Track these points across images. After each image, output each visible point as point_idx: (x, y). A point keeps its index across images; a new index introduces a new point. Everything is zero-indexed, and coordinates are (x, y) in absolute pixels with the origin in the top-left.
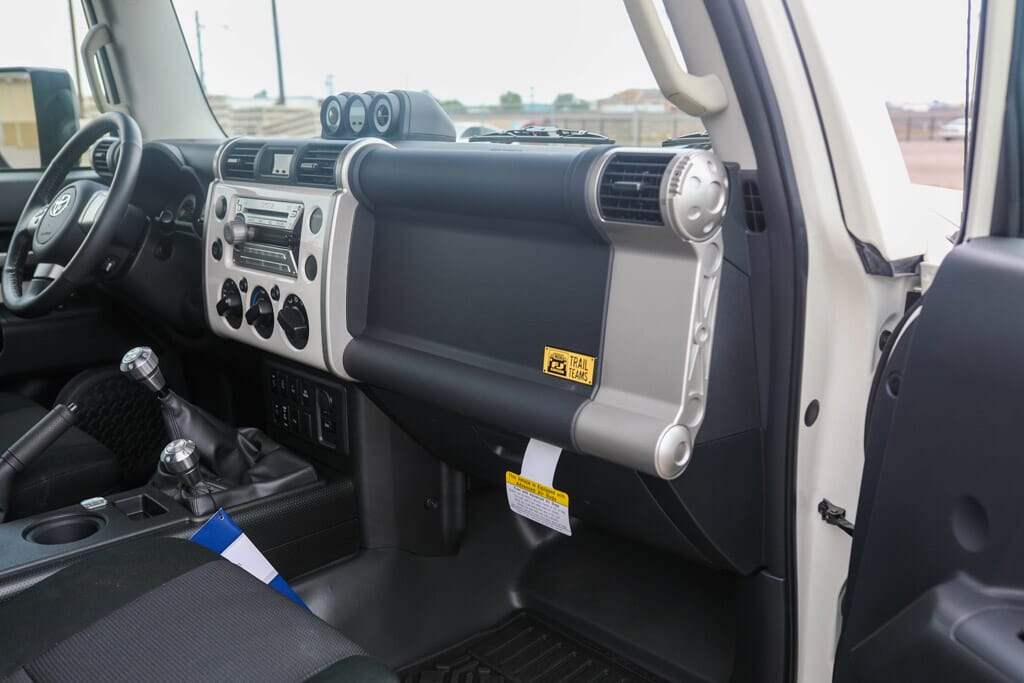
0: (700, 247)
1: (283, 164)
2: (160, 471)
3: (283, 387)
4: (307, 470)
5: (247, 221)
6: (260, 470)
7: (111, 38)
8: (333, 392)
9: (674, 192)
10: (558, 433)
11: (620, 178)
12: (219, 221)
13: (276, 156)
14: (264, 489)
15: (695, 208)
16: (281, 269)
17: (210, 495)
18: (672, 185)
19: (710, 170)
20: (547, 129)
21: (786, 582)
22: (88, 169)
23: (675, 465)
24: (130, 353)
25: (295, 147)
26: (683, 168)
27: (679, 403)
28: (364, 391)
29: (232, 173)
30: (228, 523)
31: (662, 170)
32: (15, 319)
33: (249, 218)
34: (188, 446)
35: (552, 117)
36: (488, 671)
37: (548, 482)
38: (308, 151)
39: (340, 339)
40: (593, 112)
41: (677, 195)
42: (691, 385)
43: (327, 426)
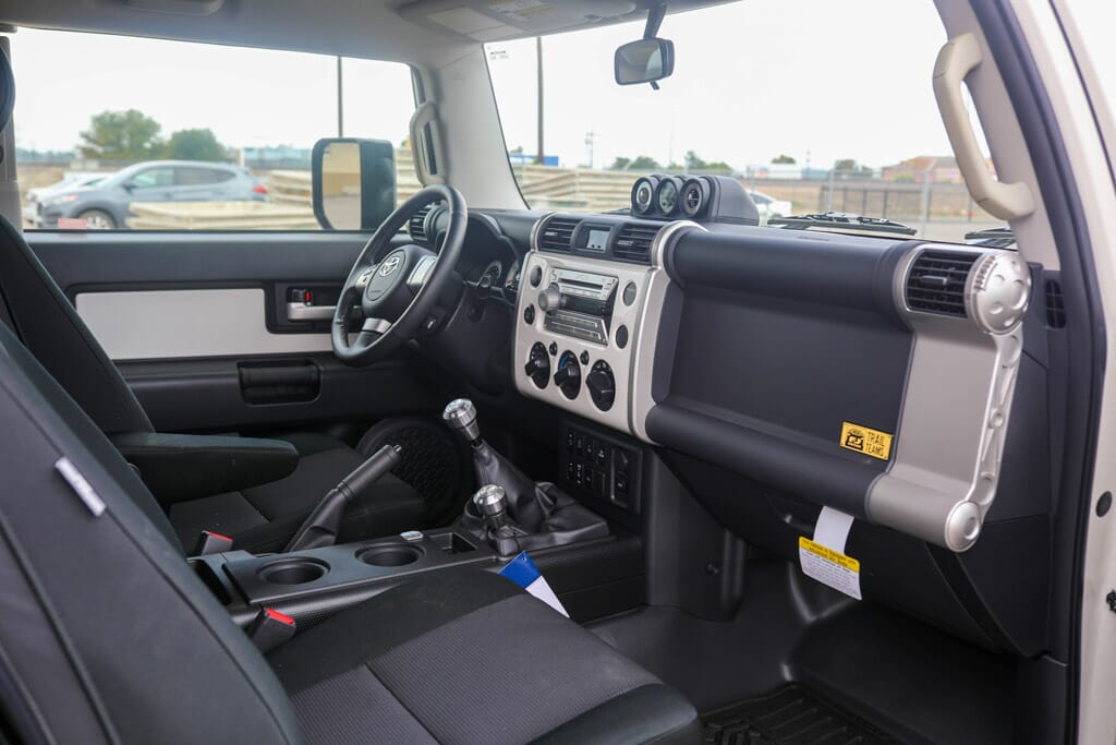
0: (1000, 339)
1: (599, 240)
2: (467, 513)
3: (580, 446)
4: (600, 524)
5: (561, 290)
6: (556, 521)
7: (437, 115)
8: (628, 453)
9: (978, 288)
10: (851, 503)
11: (927, 273)
12: (533, 288)
13: (592, 232)
14: (562, 538)
15: (998, 304)
16: (591, 336)
17: (514, 538)
18: (977, 282)
19: (1013, 269)
20: (847, 215)
21: (1069, 668)
22: (404, 232)
23: (964, 539)
24: (452, 404)
25: (613, 225)
26: (988, 267)
27: (971, 482)
28: (657, 453)
29: (546, 244)
30: (527, 566)
31: (968, 268)
32: (343, 367)
33: (563, 288)
34: (498, 491)
35: (831, 184)
36: (758, 735)
37: (839, 548)
38: (626, 230)
39: (645, 404)
40: (877, 181)
41: (982, 292)
42: (984, 466)
43: (620, 485)
